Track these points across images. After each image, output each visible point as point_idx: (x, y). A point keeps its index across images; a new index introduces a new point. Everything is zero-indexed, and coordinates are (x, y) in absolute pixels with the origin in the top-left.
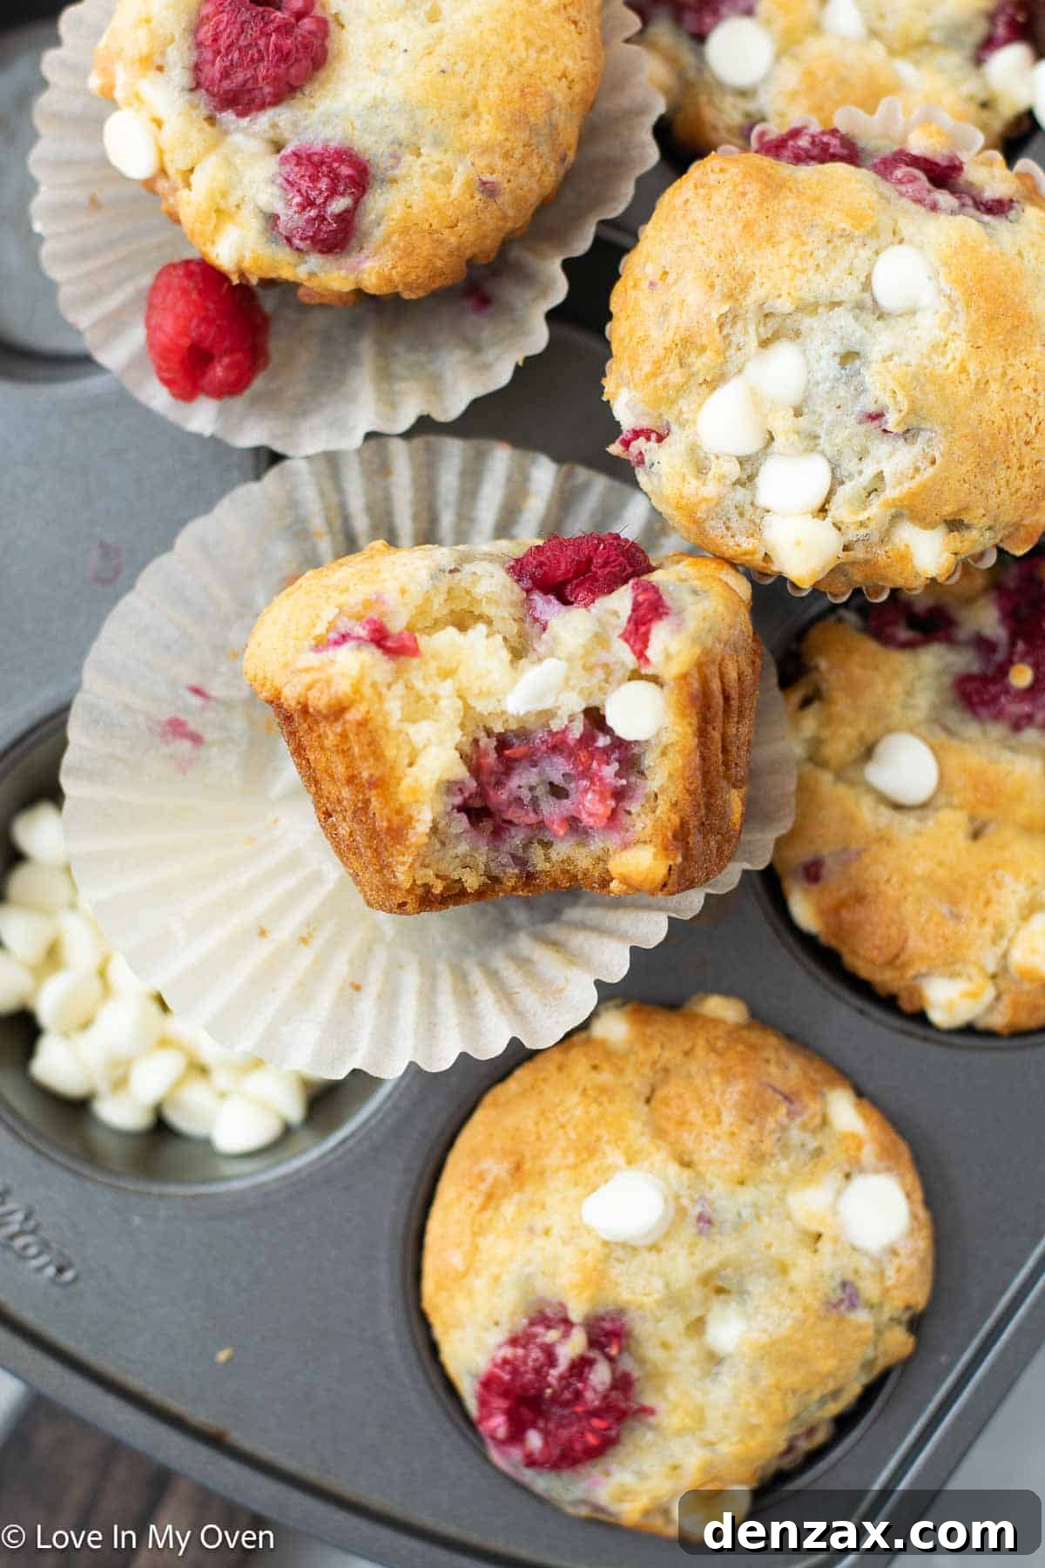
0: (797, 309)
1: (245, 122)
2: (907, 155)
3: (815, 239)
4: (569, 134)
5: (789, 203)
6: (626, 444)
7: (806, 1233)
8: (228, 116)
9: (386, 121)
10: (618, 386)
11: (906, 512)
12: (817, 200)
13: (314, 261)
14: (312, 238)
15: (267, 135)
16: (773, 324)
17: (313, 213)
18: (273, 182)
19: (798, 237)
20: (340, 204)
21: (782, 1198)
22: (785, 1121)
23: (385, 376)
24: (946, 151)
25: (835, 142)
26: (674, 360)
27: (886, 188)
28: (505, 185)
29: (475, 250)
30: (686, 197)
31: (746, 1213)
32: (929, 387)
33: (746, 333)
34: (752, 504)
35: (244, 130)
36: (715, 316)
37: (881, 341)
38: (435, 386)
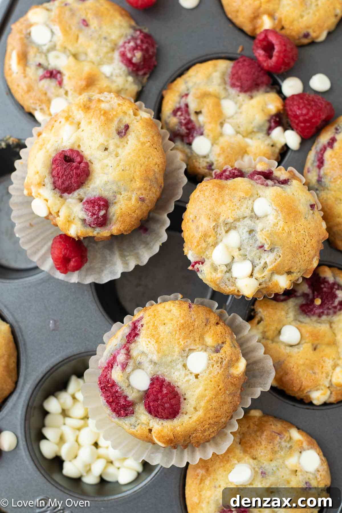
0: (234, 221)
1: (71, 195)
2: (257, 171)
3: (236, 200)
4: (161, 180)
5: (227, 191)
6: (193, 266)
7: (292, 471)
8: (66, 195)
9: (110, 187)
10: (188, 250)
11: (275, 272)
12: (234, 190)
13: (98, 230)
14: (96, 224)
15: (77, 198)
16: (228, 226)
17: (95, 216)
18: (82, 210)
19: (231, 200)
20: (102, 213)
21: (283, 463)
22: (280, 441)
23: (123, 256)
24: (268, 169)
25: (236, 171)
26: (203, 241)
27: (252, 182)
28: (147, 197)
29: (142, 217)
30: (198, 195)
31: (274, 469)
32: (275, 236)
33: (221, 230)
34: (232, 277)
35: (71, 198)
36: (212, 227)
37: (259, 226)
38: (138, 257)
